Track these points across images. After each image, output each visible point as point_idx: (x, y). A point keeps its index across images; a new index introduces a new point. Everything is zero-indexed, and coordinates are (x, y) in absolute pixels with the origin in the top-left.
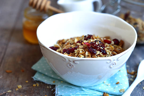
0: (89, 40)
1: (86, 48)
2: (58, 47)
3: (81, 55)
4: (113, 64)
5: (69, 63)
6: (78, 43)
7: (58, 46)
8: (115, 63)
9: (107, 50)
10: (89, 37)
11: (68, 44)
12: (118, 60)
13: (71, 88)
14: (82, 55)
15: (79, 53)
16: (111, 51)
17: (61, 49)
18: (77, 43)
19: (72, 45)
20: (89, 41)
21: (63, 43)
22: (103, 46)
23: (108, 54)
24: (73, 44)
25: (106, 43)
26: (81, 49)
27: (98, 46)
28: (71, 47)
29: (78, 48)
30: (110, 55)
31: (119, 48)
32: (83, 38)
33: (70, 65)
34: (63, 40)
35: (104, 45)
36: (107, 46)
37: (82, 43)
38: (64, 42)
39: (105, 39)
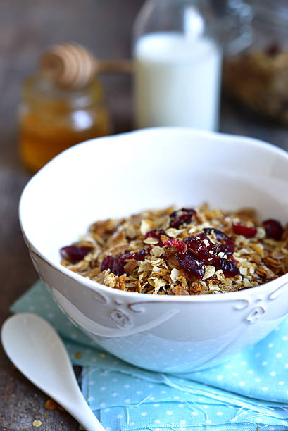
0: (184, 228)
1: (172, 255)
2: (89, 245)
3: (157, 279)
4: (254, 312)
5: (115, 310)
6: (149, 239)
7: (90, 243)
8: (262, 309)
9: (241, 260)
10: (186, 218)
11: (120, 237)
12: (272, 300)
13: (130, 375)
14: (161, 277)
15: (150, 272)
16: (254, 264)
17: (99, 255)
18: (147, 236)
19: (132, 245)
20: (184, 230)
21: (109, 233)
22: (229, 246)
23: (242, 276)
24: (135, 239)
25: (239, 234)
26: (158, 257)
27: (211, 252)
28: (129, 249)
29: (149, 254)
30: (250, 277)
31: (281, 252)
32: (166, 220)
33: (119, 316)
34: (108, 222)
35: (234, 240)
36: (241, 244)
37: (162, 239)
38: (110, 227)
39: (236, 220)
